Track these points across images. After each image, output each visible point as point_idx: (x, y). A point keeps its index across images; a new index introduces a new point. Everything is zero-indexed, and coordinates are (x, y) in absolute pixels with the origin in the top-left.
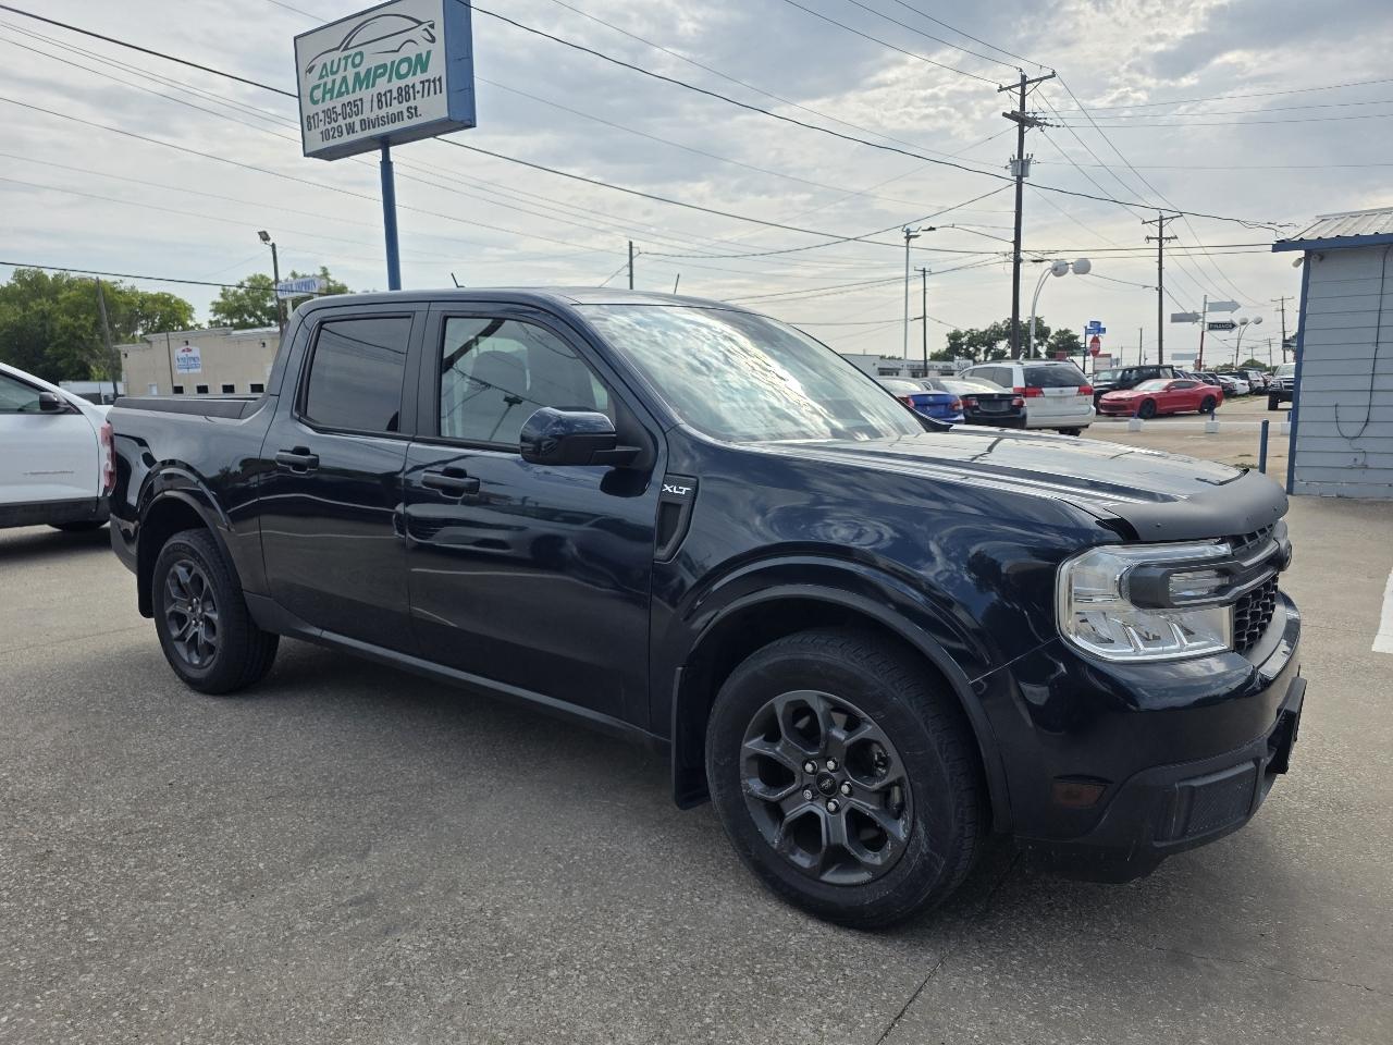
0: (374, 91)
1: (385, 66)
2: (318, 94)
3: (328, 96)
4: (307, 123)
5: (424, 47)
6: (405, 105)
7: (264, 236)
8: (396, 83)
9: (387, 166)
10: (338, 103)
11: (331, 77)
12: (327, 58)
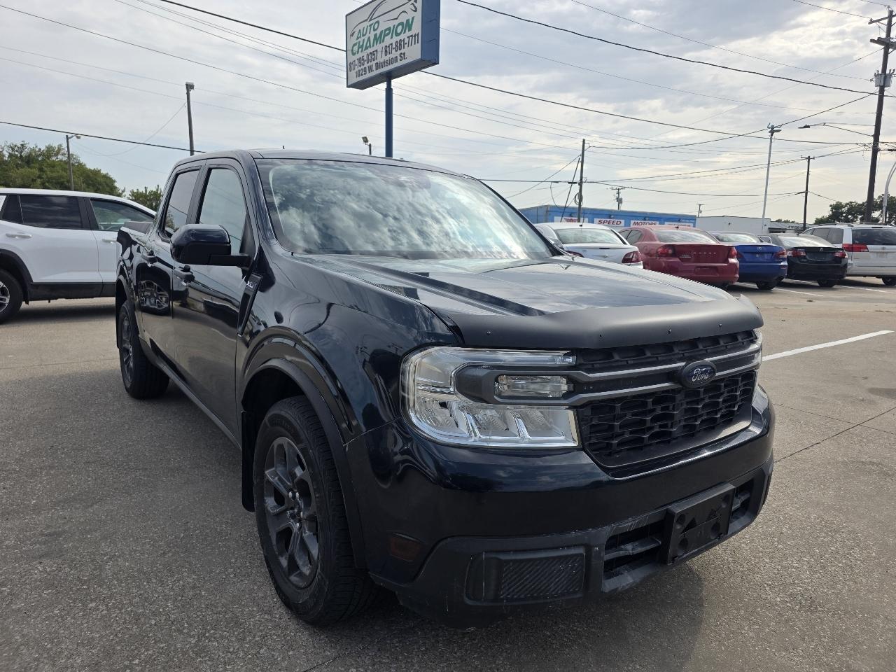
0: (383, 45)
1: (389, 29)
2: (356, 48)
3: (360, 50)
4: (350, 67)
5: (410, 15)
6: (399, 52)
7: (365, 140)
8: (396, 39)
9: (389, 92)
10: (364, 54)
11: (363, 38)
12: (361, 27)
